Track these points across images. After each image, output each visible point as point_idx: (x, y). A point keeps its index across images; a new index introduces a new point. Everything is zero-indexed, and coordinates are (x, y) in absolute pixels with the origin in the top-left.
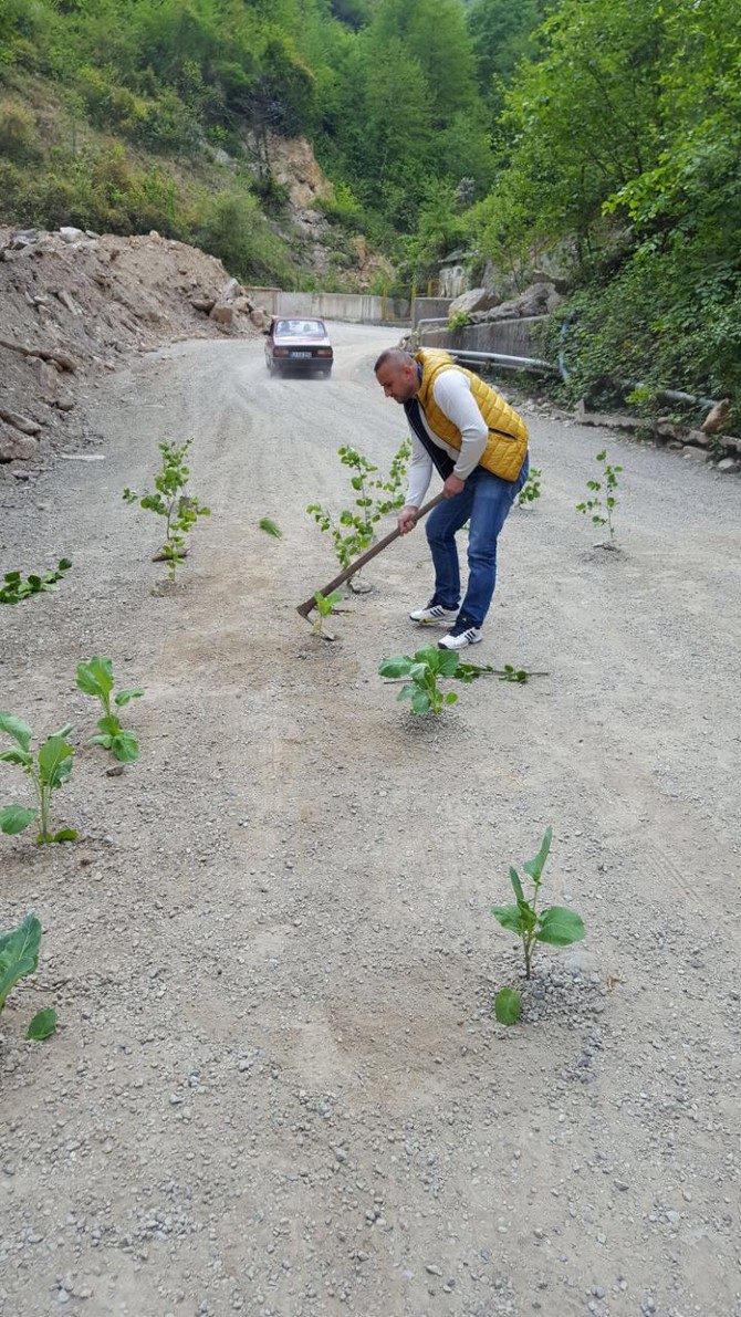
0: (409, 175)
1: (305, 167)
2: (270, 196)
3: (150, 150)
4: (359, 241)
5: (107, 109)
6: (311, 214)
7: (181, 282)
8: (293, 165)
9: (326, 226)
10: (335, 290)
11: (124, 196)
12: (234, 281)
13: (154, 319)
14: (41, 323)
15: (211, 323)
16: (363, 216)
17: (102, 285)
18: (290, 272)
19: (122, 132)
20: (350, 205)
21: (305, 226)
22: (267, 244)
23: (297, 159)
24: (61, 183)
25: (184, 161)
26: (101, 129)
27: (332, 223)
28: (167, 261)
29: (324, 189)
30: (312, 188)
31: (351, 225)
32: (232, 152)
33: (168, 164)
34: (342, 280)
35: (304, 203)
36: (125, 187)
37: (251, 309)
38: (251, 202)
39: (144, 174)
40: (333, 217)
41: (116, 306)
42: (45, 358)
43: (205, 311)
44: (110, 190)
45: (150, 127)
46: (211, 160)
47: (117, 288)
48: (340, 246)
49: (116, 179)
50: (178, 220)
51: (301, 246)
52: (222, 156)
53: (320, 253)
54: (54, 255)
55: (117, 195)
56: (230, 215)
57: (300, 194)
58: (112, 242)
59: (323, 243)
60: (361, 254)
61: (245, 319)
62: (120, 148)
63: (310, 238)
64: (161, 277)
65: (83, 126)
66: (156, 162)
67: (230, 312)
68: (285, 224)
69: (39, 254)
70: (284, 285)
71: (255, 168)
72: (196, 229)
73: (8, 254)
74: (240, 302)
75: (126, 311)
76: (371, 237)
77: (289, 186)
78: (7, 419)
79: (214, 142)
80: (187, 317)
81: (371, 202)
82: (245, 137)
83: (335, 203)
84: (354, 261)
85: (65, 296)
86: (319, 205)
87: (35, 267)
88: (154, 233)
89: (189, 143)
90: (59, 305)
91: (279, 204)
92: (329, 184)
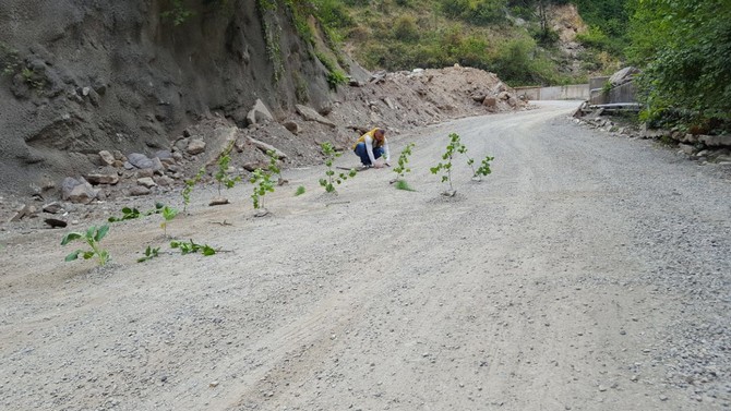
1: (571, 20)
2: (546, 39)
3: (477, 25)
4: (603, 56)
5: (454, 8)
6: (573, 44)
7: (468, 88)
8: (564, 20)
9: (582, 49)
11: (457, 50)
12: (500, 83)
13: (449, 108)
14: (368, 114)
15: (483, 107)
17: (421, 94)
18: (555, 77)
19: (462, 18)
20: (598, 36)
21: (568, 51)
22: (543, 62)
23: (566, 16)
24: (423, 48)
25: (497, 27)
26: (451, 18)
27: (586, 47)
28: (462, 79)
29: (583, 30)
30: (575, 30)
31: (600, 47)
32: (527, 19)
33: (487, 30)
34: (589, 77)
35: (569, 39)
36: (458, 45)
37: (508, 97)
38: (533, 42)
39: (468, 36)
40: (587, 44)
41: (427, 104)
42: (355, 129)
43: (481, 101)
44: (450, 48)
45: (477, 13)
46: (511, 25)
47: (430, 95)
48: (590, 59)
49: (455, 42)
50: (486, 58)
51: (564, 63)
52: (520, 22)
53: (576, 65)
54: (391, 81)
55: (453, 50)
56: (516, 51)
57: (567, 34)
58: (433, 72)
59: (579, 59)
60: (604, 61)
61: (504, 103)
62: (459, 25)
63: (571, 57)
64: (456, 86)
65: (442, 19)
66: (476, 30)
67: (494, 100)
68: (555, 51)
69: (383, 82)
70: (548, 84)
71: (539, 23)
72: (496, 61)
73: (361, 83)
74: (502, 94)
75: (433, 106)
76: (612, 52)
77: (560, 31)
78: (265, 152)
79: (515, 14)
80: (469, 105)
81: (613, 33)
82: (534, 10)
83: (589, 36)
84: (599, 66)
85: (387, 100)
86: (579, 39)
87: (377, 89)
88: (457, 65)
89: (499, 18)
90: (383, 105)
91: (552, 41)
92: (585, 27)
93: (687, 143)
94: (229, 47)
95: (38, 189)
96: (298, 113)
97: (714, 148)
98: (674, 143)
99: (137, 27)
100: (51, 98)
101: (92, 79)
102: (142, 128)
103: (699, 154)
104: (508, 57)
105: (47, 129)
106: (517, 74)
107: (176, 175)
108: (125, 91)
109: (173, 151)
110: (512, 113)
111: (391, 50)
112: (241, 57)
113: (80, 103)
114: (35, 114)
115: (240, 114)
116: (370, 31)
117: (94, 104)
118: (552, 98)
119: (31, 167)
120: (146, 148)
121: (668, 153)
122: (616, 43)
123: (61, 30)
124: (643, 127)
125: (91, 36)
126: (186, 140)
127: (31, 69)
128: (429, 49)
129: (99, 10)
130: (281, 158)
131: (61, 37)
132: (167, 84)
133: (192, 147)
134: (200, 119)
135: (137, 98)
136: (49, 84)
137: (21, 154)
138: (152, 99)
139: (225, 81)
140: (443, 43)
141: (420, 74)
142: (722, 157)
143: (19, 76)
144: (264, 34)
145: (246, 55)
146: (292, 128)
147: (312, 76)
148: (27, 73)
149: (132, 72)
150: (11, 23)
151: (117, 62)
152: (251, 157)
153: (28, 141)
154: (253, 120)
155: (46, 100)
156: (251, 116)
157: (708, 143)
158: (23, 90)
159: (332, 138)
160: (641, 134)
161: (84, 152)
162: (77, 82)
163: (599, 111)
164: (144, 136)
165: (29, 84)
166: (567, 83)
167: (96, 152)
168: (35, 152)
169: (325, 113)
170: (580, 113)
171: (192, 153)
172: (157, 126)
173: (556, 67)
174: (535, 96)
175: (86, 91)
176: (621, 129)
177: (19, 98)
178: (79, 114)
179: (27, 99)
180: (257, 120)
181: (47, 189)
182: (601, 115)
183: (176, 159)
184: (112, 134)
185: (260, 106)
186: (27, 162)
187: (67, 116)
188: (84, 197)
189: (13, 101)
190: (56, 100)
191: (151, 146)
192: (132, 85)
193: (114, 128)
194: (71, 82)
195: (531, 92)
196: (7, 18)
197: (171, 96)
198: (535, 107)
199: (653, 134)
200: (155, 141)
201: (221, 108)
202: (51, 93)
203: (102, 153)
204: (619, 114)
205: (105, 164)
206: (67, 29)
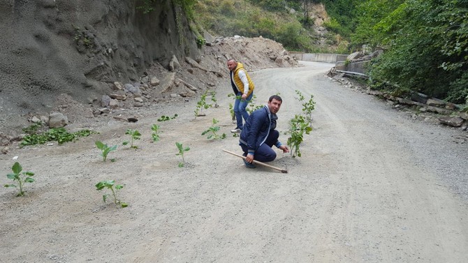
0: (359, 14)
1: (321, 13)
2: (307, 23)
3: (269, 10)
4: (338, 36)
6: (321, 28)
7: (267, 51)
8: (317, 13)
9: (326, 32)
10: (327, 52)
11: (257, 25)
12: (285, 50)
13: (257, 62)
14: (218, 63)
15: (275, 63)
16: (341, 28)
17: (242, 52)
18: (311, 47)
19: (260, 5)
20: (336, 25)
21: (319, 32)
22: (304, 37)
23: (319, 10)
25: (279, 13)
26: (254, 5)
27: (328, 30)
28: (264, 45)
29: (327, 20)
30: (323, 19)
31: (336, 31)
32: (296, 10)
33: (274, 14)
34: (329, 49)
35: (319, 24)
36: (258, 22)
37: (289, 59)
38: (299, 25)
39: (264, 16)
40: (329, 29)
41: (245, 58)
42: (214, 73)
43: (274, 59)
44: (254, 23)
45: (269, 3)
46: (288, 13)
47: (246, 53)
48: (330, 38)
49: (256, 19)
50: (273, 32)
51: (316, 39)
52: (292, 11)
53: (323, 41)
54: (227, 44)
55: (255, 25)
56: (291, 30)
57: (319, 22)
58: (248, 40)
59: (324, 37)
60: (338, 40)
61: (286, 62)
62: (259, 9)
63: (320, 36)
64: (261, 50)
65: (248, 4)
66: (269, 14)
67: (281, 60)
68: (312, 31)
69: (222, 44)
70: (307, 51)
71: (303, 14)
72: (279, 34)
73: (212, 44)
74: (286, 57)
75: (248, 60)
76: (342, 35)
77: (315, 19)
78: (188, 87)
79: (290, 6)
80: (267, 62)
81: (343, 23)
82: (301, 5)
83: (330, 24)
84: (335, 43)
85: (226, 55)
86: (325, 25)
87: (220, 48)
88: (261, 37)
89: (281, 7)
90: (225, 58)
91: (310, 25)
92: (329, 18)
93: (391, 100)
94: (161, 25)
95: (91, 101)
96: (187, 62)
97: (403, 104)
98: (385, 99)
99: (128, 15)
100: (96, 54)
101: (112, 44)
102: (128, 70)
103: (396, 106)
104: (286, 33)
105: (94, 70)
106: (291, 43)
107: (148, 96)
108: (122, 50)
109: (142, 83)
110: (291, 68)
111: (218, 20)
112: (167, 31)
113: (107, 56)
114: (89, 61)
115: (166, 63)
116: (206, 7)
117: (112, 57)
118: (310, 60)
119: (87, 89)
120: (130, 81)
121: (382, 104)
122: (345, 30)
123: (100, 18)
124: (369, 88)
125: (110, 22)
126: (147, 77)
127: (87, 38)
128: (241, 23)
129: (115, 7)
130: (195, 90)
131: (100, 21)
132: (138, 46)
133: (153, 82)
134: (150, 66)
135: (127, 54)
136: (95, 46)
137: (84, 82)
138: (133, 55)
139: (160, 45)
140: (249, 20)
141: (241, 40)
142: (406, 109)
143: (81, 41)
144: (175, 18)
145: (170, 31)
146: (191, 72)
147: (190, 39)
148: (86, 40)
149: (126, 40)
150: (77, 12)
151: (120, 35)
152: (183, 90)
153: (85, 75)
154: (173, 67)
155: (94, 55)
156: (172, 65)
157: (400, 102)
158: (83, 48)
159: (206, 78)
160: (367, 92)
161: (107, 82)
162: (107, 46)
163: (342, 74)
164: (129, 74)
165: (86, 46)
166: (318, 51)
167: (113, 83)
168: (90, 82)
169: (198, 62)
170: (331, 74)
171: (153, 85)
172: (134, 69)
173: (312, 41)
174: (300, 58)
175: (110, 50)
176: (357, 88)
177: (80, 52)
178: (107, 62)
179: (84, 53)
180: (175, 67)
181: (94, 101)
182: (343, 77)
183: (146, 88)
184: (116, 73)
185: (175, 59)
186: (86, 86)
187: (103, 64)
188: (116, 106)
189: (78, 54)
190: (98, 55)
191: (132, 80)
192: (125, 47)
193: (118, 69)
194: (104, 46)
195: (298, 55)
196: (75, 10)
197: (140, 54)
198: (302, 65)
199: (374, 93)
200: (134, 77)
201: (157, 59)
202: (96, 51)
203: (116, 83)
204: (353, 78)
205: (118, 89)
206: (102, 18)
